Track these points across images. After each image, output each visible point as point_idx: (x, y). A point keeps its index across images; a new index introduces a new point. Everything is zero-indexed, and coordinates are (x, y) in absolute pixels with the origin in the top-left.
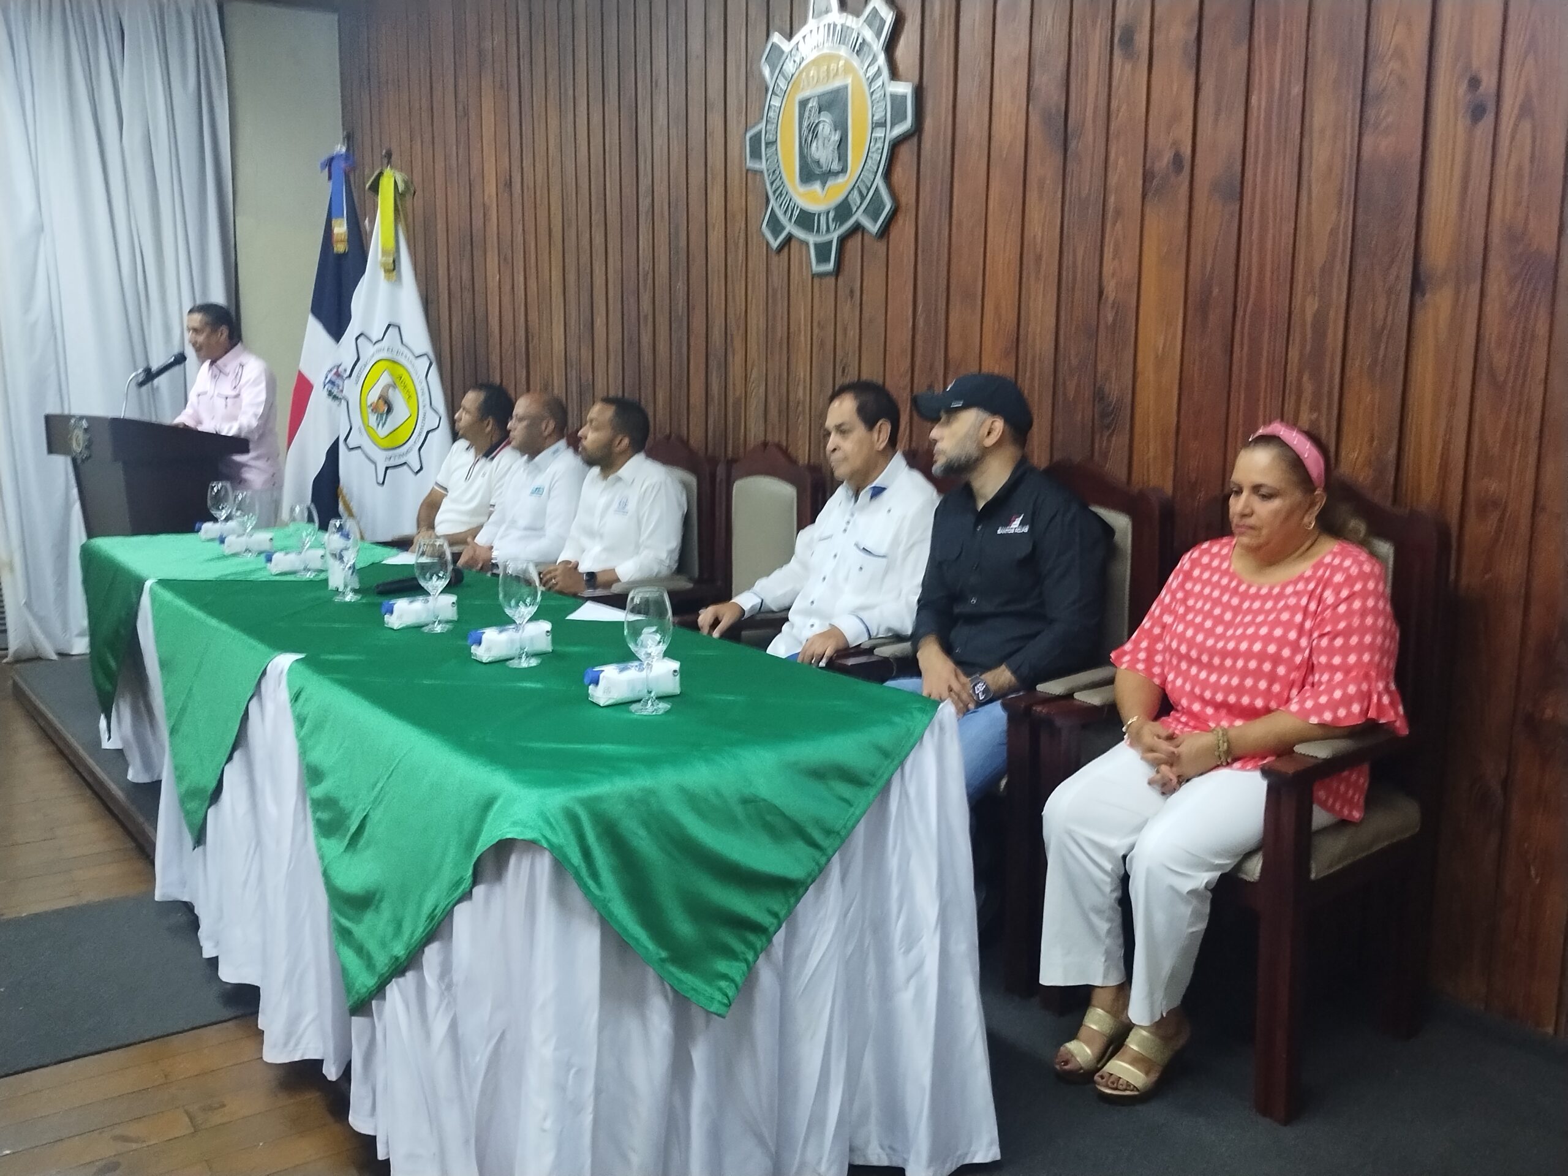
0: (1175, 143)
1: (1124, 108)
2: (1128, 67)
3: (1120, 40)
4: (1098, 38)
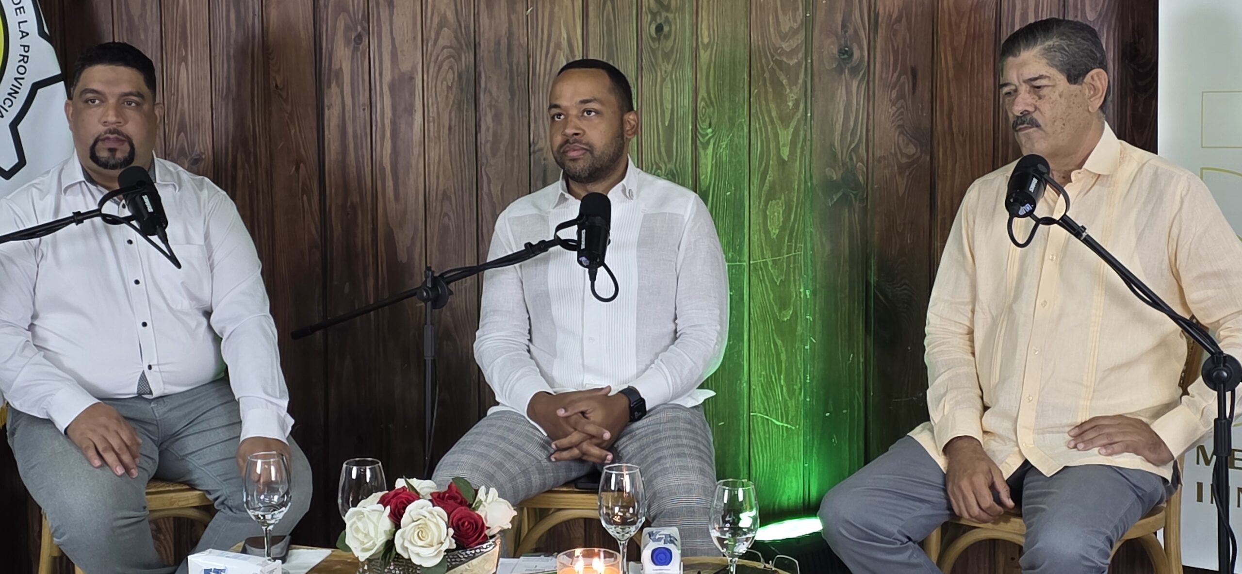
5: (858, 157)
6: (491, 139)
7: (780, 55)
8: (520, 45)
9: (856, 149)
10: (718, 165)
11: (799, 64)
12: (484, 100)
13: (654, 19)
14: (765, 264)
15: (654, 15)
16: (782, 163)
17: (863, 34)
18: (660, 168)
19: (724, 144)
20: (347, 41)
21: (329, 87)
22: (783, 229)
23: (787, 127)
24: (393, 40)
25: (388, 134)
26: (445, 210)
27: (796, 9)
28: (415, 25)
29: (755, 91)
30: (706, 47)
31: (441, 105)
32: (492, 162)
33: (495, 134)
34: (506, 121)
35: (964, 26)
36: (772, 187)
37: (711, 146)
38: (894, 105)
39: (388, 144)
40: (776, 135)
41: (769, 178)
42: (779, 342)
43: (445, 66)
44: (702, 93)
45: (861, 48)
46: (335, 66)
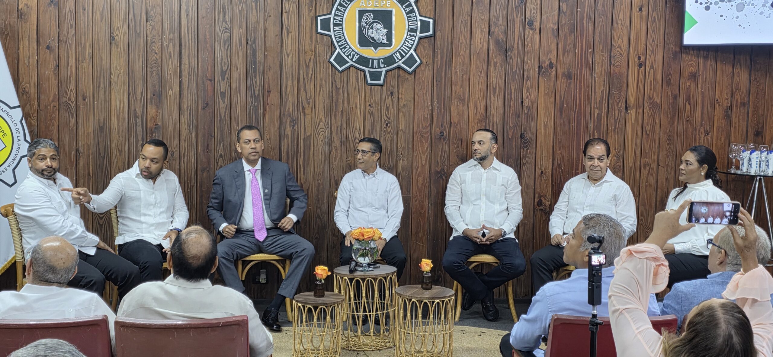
0: (550, 59)
1: (530, 44)
2: (531, 32)
3: (528, 23)
4: (518, 20)
5: (445, 164)
6: (334, 156)
7: (423, 133)
8: (344, 128)
9: (444, 162)
10: (403, 166)
11: (428, 137)
12: (333, 144)
13: (385, 122)
14: (417, 195)
15: (385, 121)
16: (423, 165)
17: (447, 129)
18: (386, 166)
19: (405, 160)
20: (290, 127)
21: (284, 140)
22: (422, 185)
23: (424, 155)
24: (305, 126)
25: (302, 154)
26: (319, 178)
27: (428, 120)
28: (312, 121)
29: (415, 144)
30: (401, 131)
31: (319, 146)
32: (334, 163)
33: (336, 155)
34: (339, 151)
35: (476, 127)
36: (419, 173)
37: (401, 160)
38: (455, 149)
39: (302, 157)
40: (421, 157)
41: (419, 170)
42: (421, 219)
43: (321, 134)
44: (399, 144)
45: (446, 132)
46: (286, 133)
